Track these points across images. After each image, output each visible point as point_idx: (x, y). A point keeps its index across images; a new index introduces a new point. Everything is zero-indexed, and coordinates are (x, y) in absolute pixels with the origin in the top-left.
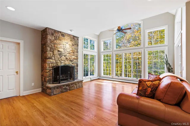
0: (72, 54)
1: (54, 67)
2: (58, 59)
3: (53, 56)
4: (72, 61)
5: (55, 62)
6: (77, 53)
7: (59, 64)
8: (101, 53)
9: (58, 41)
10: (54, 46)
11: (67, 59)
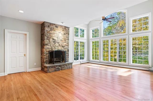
0: (64, 41)
1: (50, 52)
2: (53, 45)
3: (49, 43)
4: (63, 47)
5: (50, 48)
6: (68, 41)
7: (54, 50)
8: (90, 40)
9: (52, 31)
10: (50, 35)
11: (59, 45)
